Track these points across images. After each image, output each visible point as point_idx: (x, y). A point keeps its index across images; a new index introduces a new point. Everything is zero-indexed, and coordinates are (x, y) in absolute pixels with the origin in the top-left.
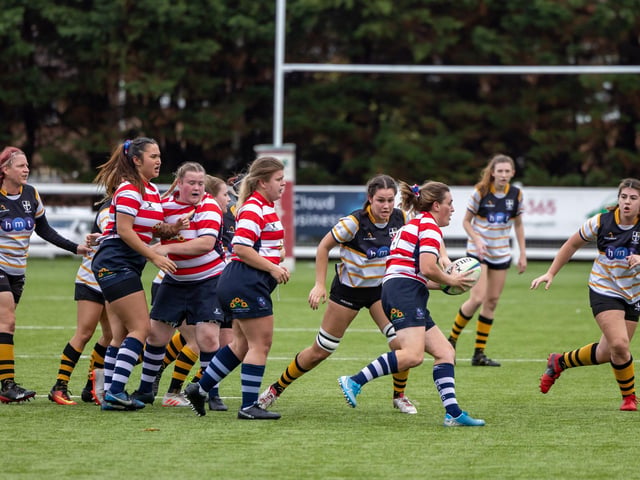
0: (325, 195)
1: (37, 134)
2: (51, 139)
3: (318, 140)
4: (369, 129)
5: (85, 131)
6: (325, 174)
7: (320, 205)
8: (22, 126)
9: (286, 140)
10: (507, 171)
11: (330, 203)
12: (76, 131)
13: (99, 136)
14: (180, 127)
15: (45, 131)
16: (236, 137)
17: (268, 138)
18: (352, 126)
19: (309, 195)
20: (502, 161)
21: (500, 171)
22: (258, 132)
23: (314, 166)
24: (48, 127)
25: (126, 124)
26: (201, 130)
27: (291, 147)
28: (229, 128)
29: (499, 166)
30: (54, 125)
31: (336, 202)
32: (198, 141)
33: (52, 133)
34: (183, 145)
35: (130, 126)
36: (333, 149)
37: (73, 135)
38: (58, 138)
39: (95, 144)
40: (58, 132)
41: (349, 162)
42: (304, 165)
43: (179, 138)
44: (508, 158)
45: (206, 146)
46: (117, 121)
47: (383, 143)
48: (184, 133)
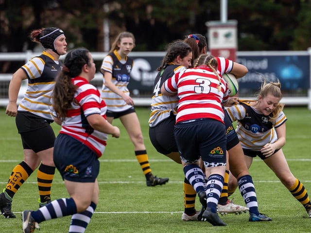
0: (260, 59)
1: (42, 16)
2: (53, 19)
3: (254, 17)
4: (293, 8)
5: (78, 13)
6: (260, 43)
7: (257, 65)
8: (30, 9)
9: (230, 17)
10: (130, 44)
11: (264, 64)
12: (72, 13)
13: (88, 17)
14: (150, 9)
15: (48, 13)
16: (192, 15)
17: (216, 16)
18: (279, 6)
19: (248, 58)
20: (127, 36)
21: (125, 44)
22: (209, 11)
23: (252, 36)
24: (50, 10)
25: (109, 7)
26: (165, 10)
27: (234, 22)
28: (187, 9)
29: (124, 40)
30: (55, 9)
31: (269, 63)
32: (163, 19)
33: (53, 15)
34: (153, 22)
35: (113, 8)
36: (266, 24)
37: (70, 16)
38: (58, 18)
39: (86, 22)
40: (58, 14)
41: (278, 33)
42: (244, 36)
43: (149, 17)
44: (131, 34)
45: (170, 23)
46: (102, 4)
47: (303, 18)
48: (153, 13)
